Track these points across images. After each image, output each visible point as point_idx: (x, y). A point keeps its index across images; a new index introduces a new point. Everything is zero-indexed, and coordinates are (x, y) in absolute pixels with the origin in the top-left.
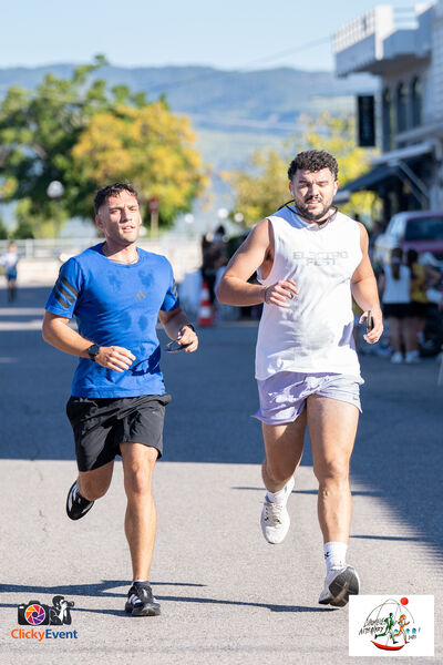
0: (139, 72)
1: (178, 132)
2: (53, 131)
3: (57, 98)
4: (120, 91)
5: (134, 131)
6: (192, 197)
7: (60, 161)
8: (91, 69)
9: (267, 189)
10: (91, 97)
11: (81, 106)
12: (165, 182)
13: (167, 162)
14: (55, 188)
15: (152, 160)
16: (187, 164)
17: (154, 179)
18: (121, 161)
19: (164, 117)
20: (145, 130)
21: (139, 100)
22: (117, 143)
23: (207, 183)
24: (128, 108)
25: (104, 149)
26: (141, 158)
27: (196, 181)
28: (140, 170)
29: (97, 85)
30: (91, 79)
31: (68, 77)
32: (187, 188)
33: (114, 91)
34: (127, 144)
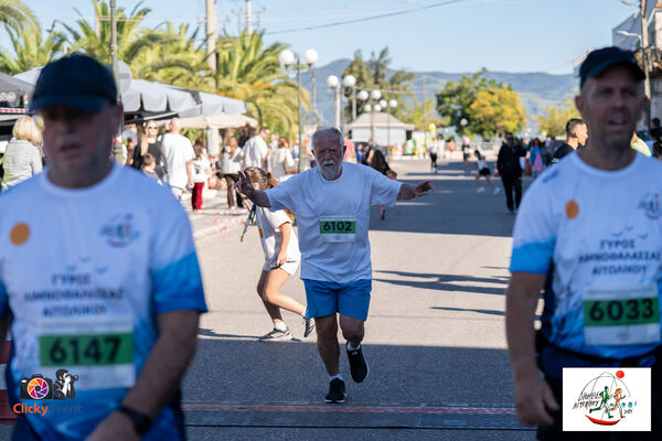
0: (501, 74)
1: (514, 100)
2: (466, 98)
3: (467, 85)
4: (492, 82)
5: (495, 98)
6: (519, 126)
7: (467, 111)
8: (480, 74)
9: (550, 123)
10: (481, 85)
11: (477, 88)
12: (508, 119)
13: (509, 111)
14: (464, 122)
15: (503, 111)
16: (518, 113)
17: (503, 118)
18: (491, 111)
19: (508, 93)
20: (500, 99)
21: (500, 86)
22: (488, 104)
23: (526, 120)
24: (495, 90)
25: (484, 106)
26: (498, 110)
27: (521, 119)
28: (498, 114)
29: (483, 80)
30: (481, 77)
31: (471, 77)
32: (517, 121)
33: (490, 82)
34: (493, 104)
